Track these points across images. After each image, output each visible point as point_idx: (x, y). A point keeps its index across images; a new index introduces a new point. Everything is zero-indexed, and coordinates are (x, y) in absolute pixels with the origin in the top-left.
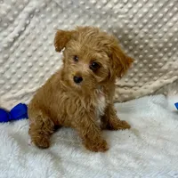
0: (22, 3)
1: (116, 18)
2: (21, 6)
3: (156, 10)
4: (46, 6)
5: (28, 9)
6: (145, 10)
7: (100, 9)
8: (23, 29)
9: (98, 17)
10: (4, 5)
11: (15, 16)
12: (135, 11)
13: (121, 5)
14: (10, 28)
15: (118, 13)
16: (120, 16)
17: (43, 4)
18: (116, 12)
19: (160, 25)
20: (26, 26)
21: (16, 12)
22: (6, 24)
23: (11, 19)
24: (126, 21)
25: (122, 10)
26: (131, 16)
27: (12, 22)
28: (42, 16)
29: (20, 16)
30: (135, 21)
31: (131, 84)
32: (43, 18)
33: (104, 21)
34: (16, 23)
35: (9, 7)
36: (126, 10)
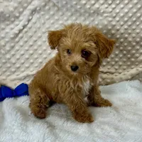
0: (26, 2)
1: (102, 16)
2: (25, 5)
3: (135, 10)
4: (45, 5)
5: (31, 7)
6: (126, 10)
7: (89, 8)
8: (26, 23)
9: (87, 15)
10: (12, 3)
11: (21, 13)
12: (118, 11)
13: (106, 6)
14: (17, 23)
15: (104, 12)
16: (105, 15)
17: (43, 4)
18: (102, 11)
19: (138, 23)
20: (29, 21)
21: (21, 10)
22: (13, 19)
23: (17, 15)
24: (110, 19)
25: (107, 10)
26: (114, 15)
27: (18, 17)
28: (42, 13)
29: (25, 13)
30: (117, 19)
31: (113, 70)
32: (43, 15)
33: (92, 19)
34: (21, 18)
35: (16, 5)
36: (111, 10)
